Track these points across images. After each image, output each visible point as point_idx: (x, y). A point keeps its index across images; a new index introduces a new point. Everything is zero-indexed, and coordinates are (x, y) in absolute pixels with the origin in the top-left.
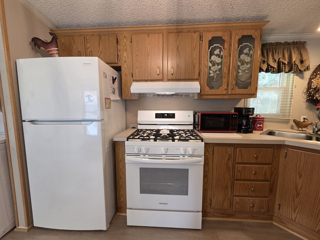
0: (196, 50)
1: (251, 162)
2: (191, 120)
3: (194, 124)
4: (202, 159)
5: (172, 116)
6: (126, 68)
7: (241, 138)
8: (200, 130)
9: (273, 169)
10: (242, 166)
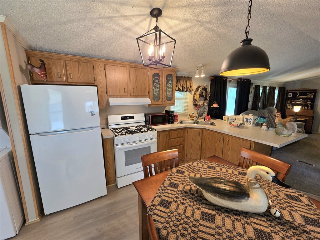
0: (146, 79)
1: (176, 137)
2: (143, 119)
3: (146, 122)
4: (156, 140)
5: (132, 118)
6: (101, 87)
8: (151, 125)
9: (183, 139)
10: (172, 140)
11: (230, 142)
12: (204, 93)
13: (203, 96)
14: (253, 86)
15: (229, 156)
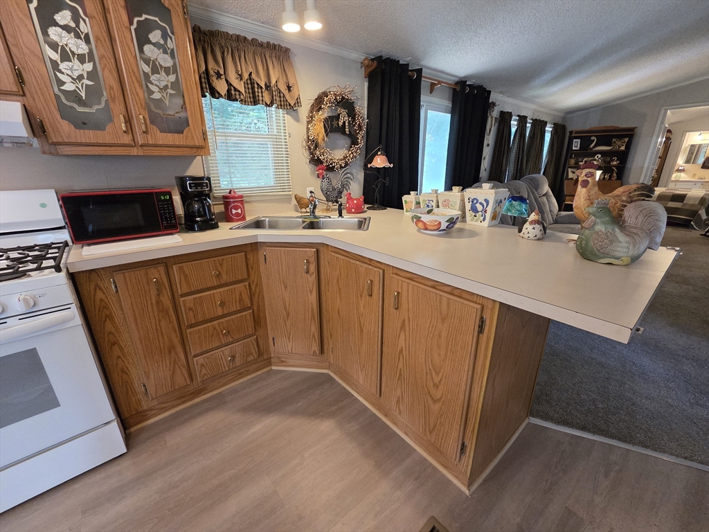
1: (210, 285)
7: (182, 244)
8: (74, 241)
9: (253, 287)
10: (194, 298)
11: (404, 299)
12: (344, 118)
13: (341, 130)
14: (495, 113)
15: (401, 351)
